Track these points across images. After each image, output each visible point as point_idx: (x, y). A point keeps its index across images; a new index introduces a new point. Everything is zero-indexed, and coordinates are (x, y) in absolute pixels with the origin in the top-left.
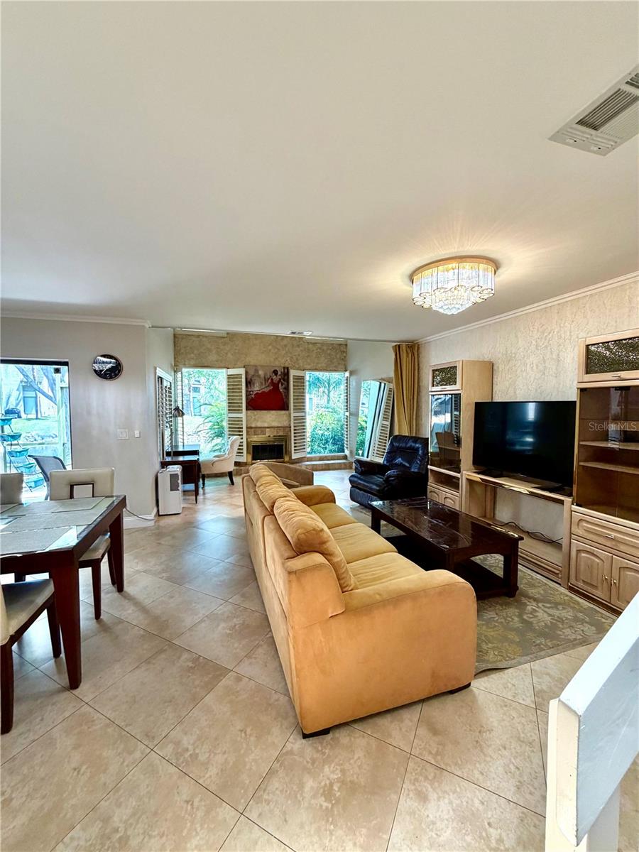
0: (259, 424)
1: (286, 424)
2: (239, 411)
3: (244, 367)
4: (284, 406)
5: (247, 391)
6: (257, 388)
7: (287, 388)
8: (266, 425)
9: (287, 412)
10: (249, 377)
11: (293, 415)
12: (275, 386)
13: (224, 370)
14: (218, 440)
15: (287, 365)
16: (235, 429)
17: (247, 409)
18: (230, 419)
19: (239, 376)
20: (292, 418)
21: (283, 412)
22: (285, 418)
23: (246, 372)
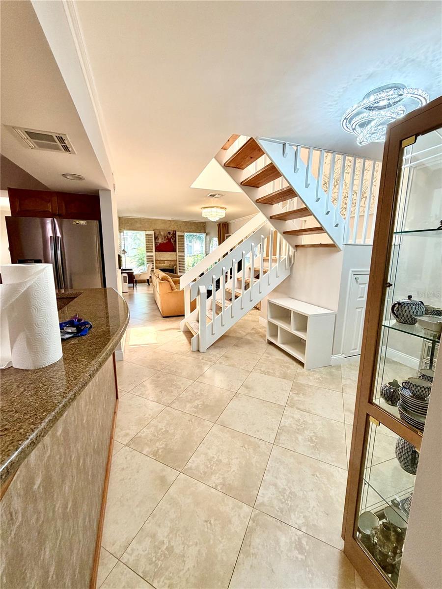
0: (162, 259)
1: (175, 259)
2: (152, 252)
3: (154, 230)
4: (174, 250)
5: (155, 242)
6: (160, 241)
7: (175, 241)
8: (165, 259)
9: (175, 253)
10: (156, 236)
11: (178, 254)
12: (169, 240)
13: (144, 232)
14: (142, 267)
15: (175, 230)
16: (150, 260)
17: (156, 251)
18: (147, 256)
19: (151, 235)
20: (178, 256)
21: (173, 253)
22: (175, 256)
23: (155, 233)
